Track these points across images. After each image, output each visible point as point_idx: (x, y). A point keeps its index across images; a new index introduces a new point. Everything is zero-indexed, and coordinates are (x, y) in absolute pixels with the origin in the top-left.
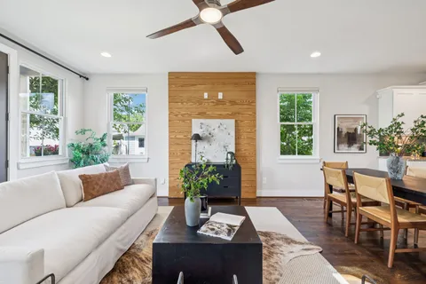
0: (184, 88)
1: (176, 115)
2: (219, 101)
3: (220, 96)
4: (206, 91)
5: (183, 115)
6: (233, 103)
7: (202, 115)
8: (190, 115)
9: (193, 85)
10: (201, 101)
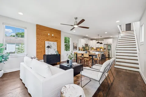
0: (42, 31)
1: (39, 39)
2: (52, 36)
3: (53, 35)
4: (49, 33)
5: (42, 40)
6: (56, 38)
7: (48, 40)
8: (44, 40)
9: (45, 30)
10: (47, 36)
